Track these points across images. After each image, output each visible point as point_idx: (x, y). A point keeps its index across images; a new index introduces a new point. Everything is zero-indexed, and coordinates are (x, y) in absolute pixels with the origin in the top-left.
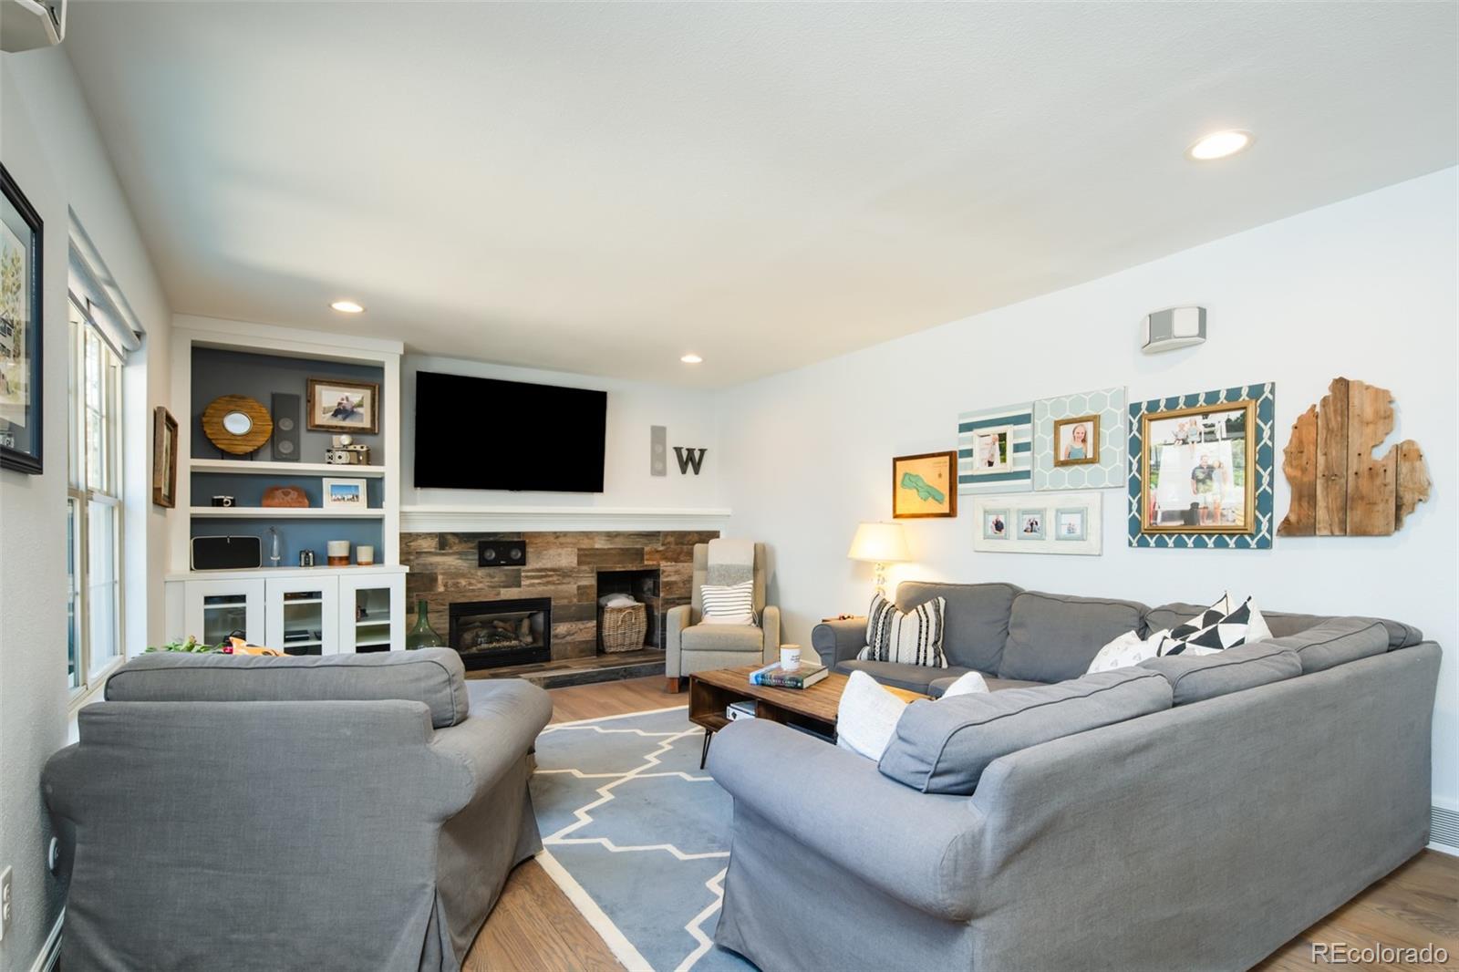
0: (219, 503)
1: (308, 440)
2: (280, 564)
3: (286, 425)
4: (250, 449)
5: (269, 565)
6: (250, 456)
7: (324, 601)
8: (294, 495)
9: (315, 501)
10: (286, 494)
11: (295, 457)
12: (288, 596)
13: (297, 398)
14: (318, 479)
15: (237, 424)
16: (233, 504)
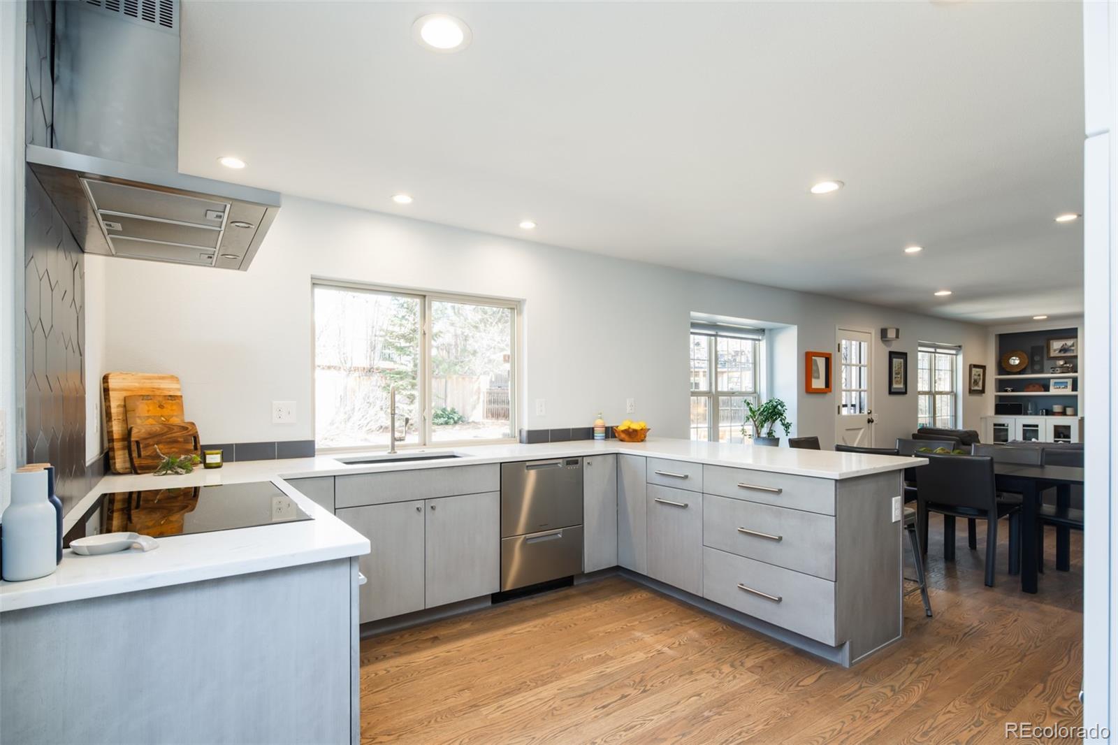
0: (1006, 391)
1: (1047, 364)
2: (1031, 414)
3: (1037, 358)
4: (1018, 370)
5: (1026, 414)
6: (1019, 373)
7: (1039, 428)
8: (1037, 386)
9: (1047, 389)
10: (1034, 386)
11: (1041, 371)
12: (1024, 426)
13: (1043, 347)
14: (1049, 379)
15: (1015, 361)
16: (1013, 391)
